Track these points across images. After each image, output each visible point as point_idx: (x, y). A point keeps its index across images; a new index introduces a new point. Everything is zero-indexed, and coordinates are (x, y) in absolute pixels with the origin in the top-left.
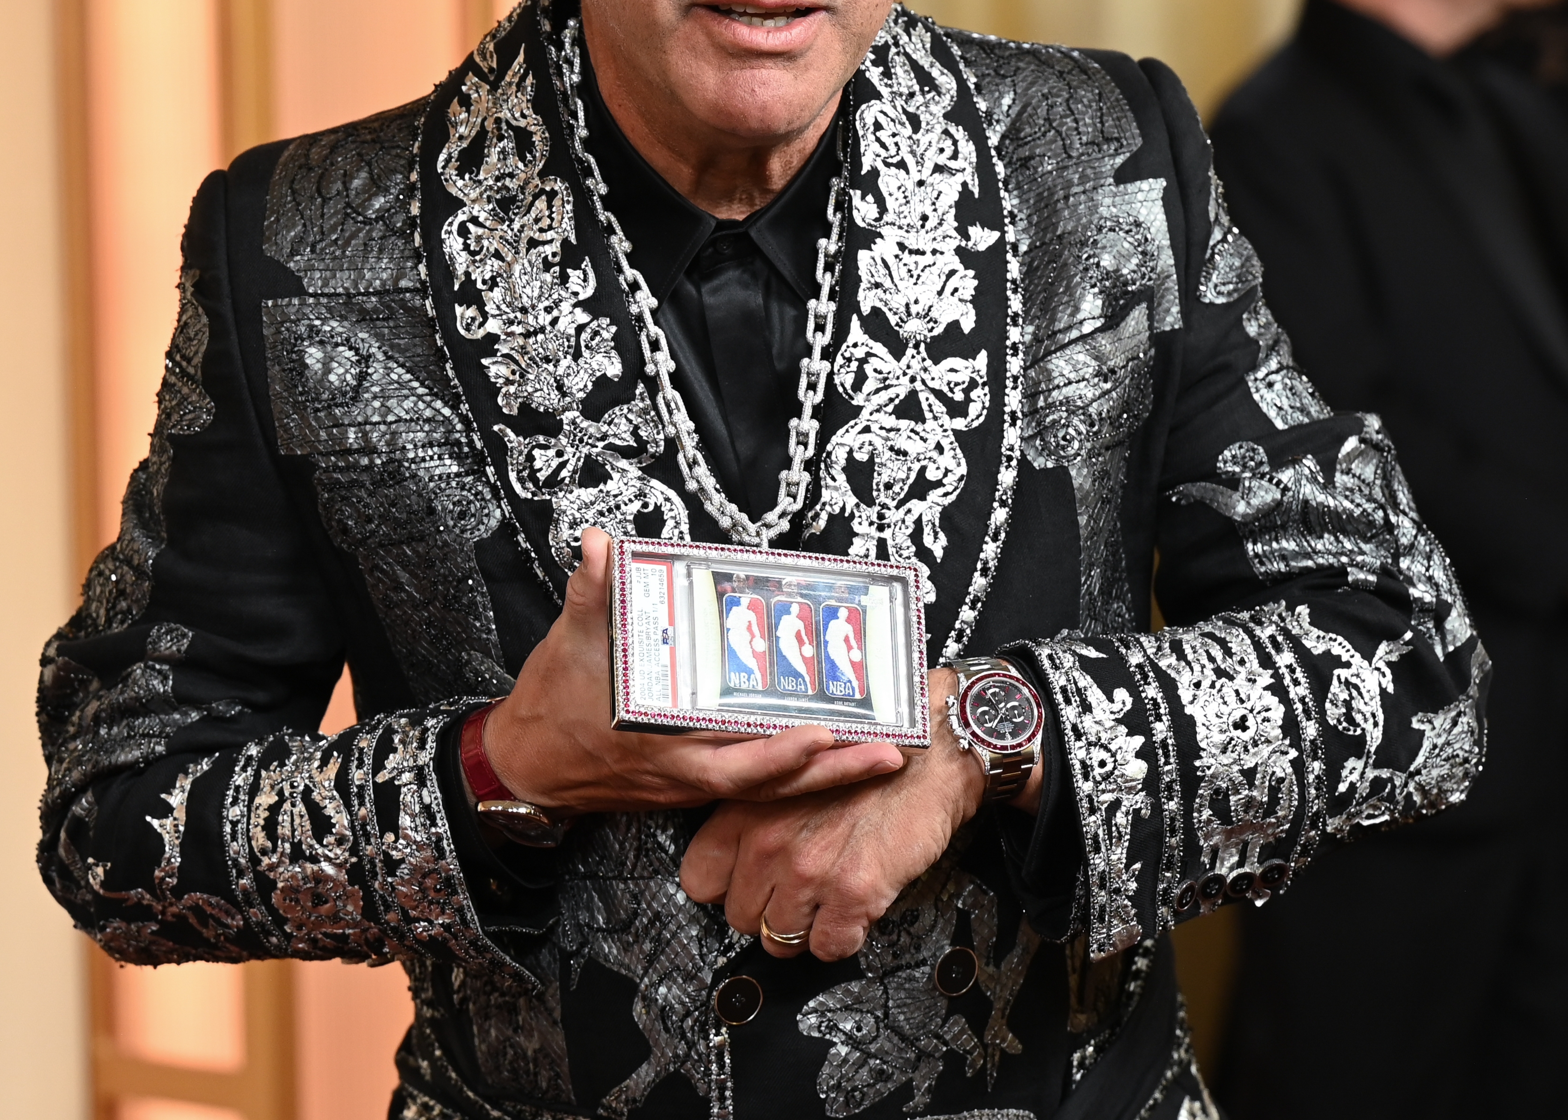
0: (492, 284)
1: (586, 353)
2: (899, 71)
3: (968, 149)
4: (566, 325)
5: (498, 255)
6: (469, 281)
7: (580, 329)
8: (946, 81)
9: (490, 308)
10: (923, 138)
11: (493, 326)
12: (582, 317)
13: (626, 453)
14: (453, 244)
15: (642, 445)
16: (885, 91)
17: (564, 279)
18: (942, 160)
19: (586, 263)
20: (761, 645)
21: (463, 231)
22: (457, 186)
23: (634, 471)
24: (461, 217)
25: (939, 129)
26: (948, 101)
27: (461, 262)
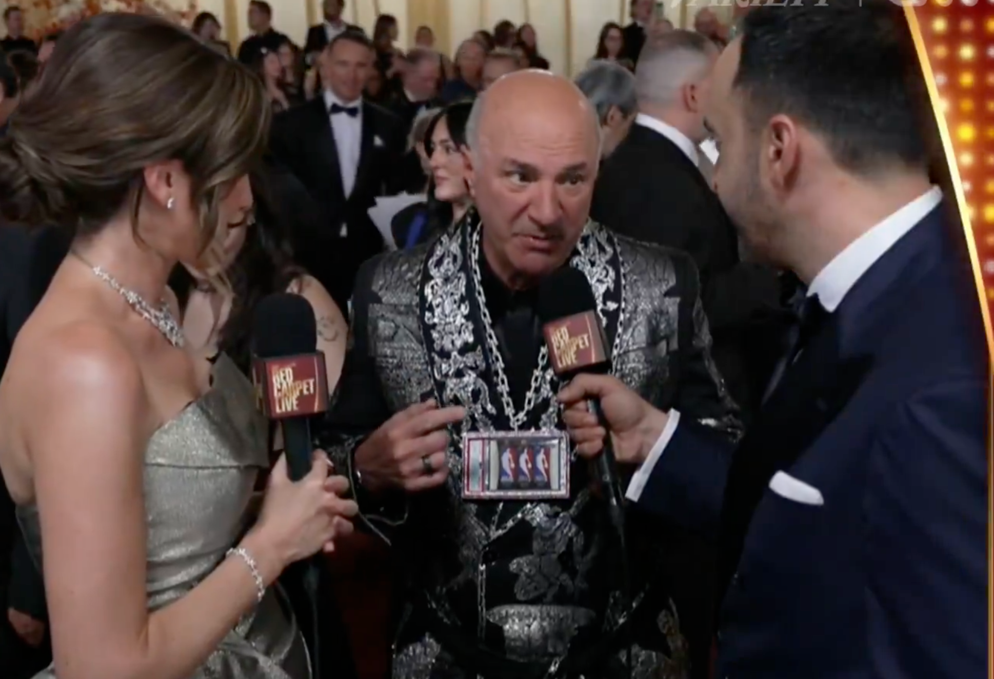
0: (438, 306)
1: (463, 333)
2: (591, 245)
3: (612, 273)
4: (458, 323)
5: (441, 297)
6: (431, 305)
7: (462, 325)
8: (609, 249)
9: (436, 314)
10: (594, 269)
11: (436, 320)
12: (463, 321)
13: (472, 368)
14: (428, 291)
15: (477, 367)
16: (583, 253)
17: (459, 307)
18: (601, 277)
19: (467, 303)
20: (513, 465)
21: (432, 287)
22: (433, 272)
23: (473, 375)
24: (432, 282)
25: (602, 266)
26: (608, 257)
27: (430, 298)
